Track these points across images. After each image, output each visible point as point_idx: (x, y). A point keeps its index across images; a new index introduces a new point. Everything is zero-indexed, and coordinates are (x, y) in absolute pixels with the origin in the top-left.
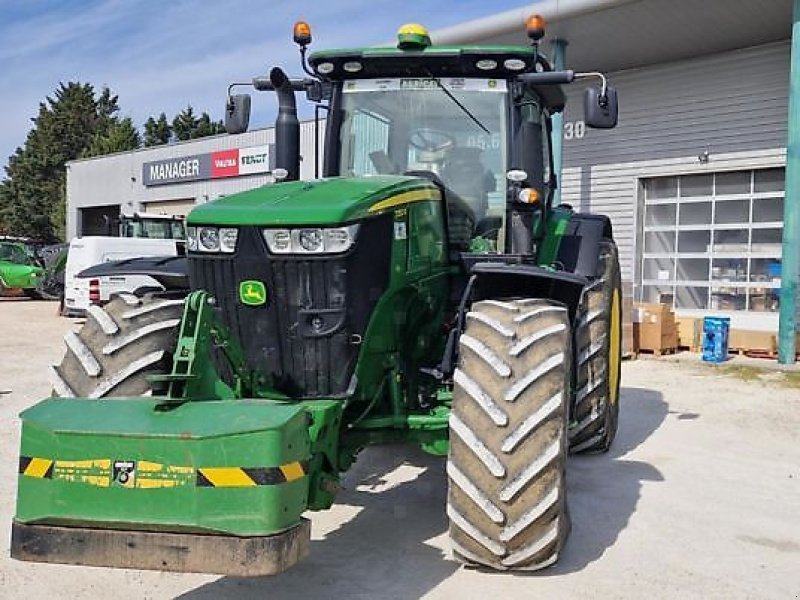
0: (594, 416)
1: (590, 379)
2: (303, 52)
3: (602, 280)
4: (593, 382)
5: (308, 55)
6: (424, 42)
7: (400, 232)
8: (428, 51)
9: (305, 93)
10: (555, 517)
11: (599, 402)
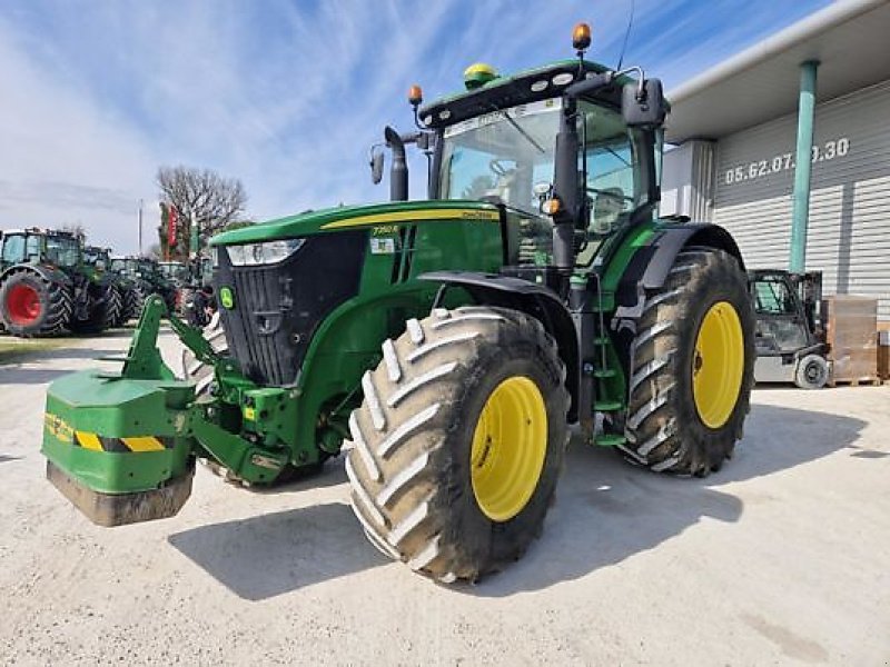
0: (662, 437)
1: (654, 397)
2: (415, 110)
3: (677, 292)
4: (656, 399)
5: (419, 111)
6: (486, 76)
7: (381, 246)
8: (489, 85)
9: (415, 144)
10: (436, 534)
11: (667, 422)
